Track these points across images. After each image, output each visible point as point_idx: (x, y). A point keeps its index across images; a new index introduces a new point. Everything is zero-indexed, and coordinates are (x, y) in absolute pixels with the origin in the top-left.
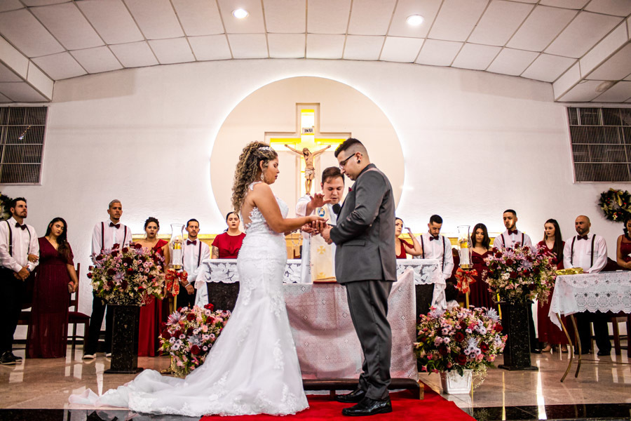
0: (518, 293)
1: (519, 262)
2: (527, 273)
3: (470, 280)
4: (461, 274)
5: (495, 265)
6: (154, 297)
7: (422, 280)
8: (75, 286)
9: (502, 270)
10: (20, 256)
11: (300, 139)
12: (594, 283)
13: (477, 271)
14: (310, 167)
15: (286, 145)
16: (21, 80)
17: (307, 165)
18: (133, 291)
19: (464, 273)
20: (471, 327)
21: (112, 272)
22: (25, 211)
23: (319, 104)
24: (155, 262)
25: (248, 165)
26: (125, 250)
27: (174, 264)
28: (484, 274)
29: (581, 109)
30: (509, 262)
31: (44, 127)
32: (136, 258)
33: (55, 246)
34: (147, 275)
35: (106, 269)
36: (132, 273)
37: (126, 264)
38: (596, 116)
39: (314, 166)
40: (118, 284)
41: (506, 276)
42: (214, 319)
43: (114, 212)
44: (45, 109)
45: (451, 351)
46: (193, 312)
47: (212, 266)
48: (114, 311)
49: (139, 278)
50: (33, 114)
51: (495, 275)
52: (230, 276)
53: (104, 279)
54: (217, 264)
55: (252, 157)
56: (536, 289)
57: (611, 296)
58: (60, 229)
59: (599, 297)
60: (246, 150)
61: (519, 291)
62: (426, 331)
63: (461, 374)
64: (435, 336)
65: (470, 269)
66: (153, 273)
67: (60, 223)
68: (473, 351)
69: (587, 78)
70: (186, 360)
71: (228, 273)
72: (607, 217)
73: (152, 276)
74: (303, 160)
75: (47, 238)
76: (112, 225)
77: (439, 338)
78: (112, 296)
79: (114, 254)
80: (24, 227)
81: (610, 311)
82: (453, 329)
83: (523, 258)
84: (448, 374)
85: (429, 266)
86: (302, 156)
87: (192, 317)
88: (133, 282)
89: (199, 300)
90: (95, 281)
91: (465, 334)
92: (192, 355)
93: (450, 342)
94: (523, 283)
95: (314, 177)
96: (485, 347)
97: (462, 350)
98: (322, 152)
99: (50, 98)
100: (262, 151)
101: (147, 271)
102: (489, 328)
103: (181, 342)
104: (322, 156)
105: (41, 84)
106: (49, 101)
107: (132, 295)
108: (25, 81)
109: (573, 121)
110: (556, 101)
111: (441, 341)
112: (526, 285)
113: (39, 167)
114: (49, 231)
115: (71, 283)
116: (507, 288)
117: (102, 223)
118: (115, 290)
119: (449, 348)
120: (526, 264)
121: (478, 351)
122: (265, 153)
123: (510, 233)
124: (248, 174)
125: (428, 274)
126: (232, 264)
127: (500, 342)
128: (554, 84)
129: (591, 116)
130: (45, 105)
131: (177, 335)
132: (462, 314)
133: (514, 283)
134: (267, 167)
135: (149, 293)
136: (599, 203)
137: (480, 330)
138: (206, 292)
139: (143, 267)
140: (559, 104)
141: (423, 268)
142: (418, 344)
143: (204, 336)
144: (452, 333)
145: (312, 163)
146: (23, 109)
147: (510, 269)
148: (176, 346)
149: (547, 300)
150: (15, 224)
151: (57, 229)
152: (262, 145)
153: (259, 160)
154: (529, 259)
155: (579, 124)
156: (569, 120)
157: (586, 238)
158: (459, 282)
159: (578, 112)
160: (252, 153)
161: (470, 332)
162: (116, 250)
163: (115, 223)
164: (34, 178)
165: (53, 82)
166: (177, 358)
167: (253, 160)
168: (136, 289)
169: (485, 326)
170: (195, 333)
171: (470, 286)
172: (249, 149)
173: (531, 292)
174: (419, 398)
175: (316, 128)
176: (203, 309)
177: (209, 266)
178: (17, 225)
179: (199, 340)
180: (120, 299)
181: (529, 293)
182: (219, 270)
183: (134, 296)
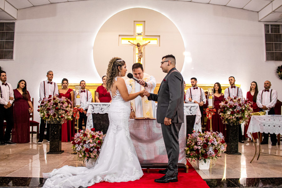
0: (234, 120)
1: (235, 107)
2: (238, 112)
3: (212, 114)
4: (208, 111)
5: (224, 107)
6: (68, 120)
7: (191, 113)
8: (32, 111)
9: (227, 110)
10: (6, 98)
11: (135, 38)
12: (268, 120)
13: (216, 110)
14: (140, 52)
15: (129, 42)
16: (2, 10)
17: (139, 51)
18: (58, 117)
19: (210, 110)
20: (211, 141)
21: (48, 109)
22: (5, 78)
23: (145, 21)
24: (68, 104)
25: (113, 69)
26: (54, 99)
27: (77, 105)
28: (219, 111)
29: (272, 25)
30: (231, 107)
31: (14, 32)
32: (59, 102)
33: (21, 93)
34: (64, 110)
35: (46, 108)
36: (57, 110)
37: (55, 106)
38: (279, 29)
39: (142, 52)
40: (52, 115)
41: (229, 113)
42: (95, 136)
43: (50, 76)
44: (14, 23)
45: (201, 152)
46: (86, 132)
47: (94, 106)
48: (50, 126)
49: (61, 112)
50: (8, 25)
51: (224, 112)
52: (102, 110)
53: (45, 112)
54: (97, 105)
55: (114, 65)
56: (242, 119)
57: (275, 127)
58: (23, 85)
59: (270, 127)
60: (111, 63)
61: (235, 119)
62: (190, 142)
63: (205, 162)
64: (194, 145)
65: (213, 109)
66: (67, 109)
67: (23, 82)
68: (211, 153)
69: (275, 11)
70: (83, 154)
71: (101, 109)
72: (280, 78)
73: (67, 110)
74: (137, 48)
75: (18, 89)
76: (48, 83)
77: (196, 146)
78: (49, 120)
79: (49, 101)
80: (6, 85)
81: (274, 133)
82: (202, 142)
83: (237, 105)
84: (199, 161)
85: (194, 107)
86: (137, 47)
87: (85, 135)
88: (58, 114)
89: (89, 121)
90: (41, 113)
91: (208, 145)
92: (86, 152)
93: (201, 149)
94: (237, 116)
95: (142, 57)
96: (216, 151)
97: (206, 152)
98: (146, 45)
99: (16, 18)
100: (118, 62)
101: (65, 109)
102: (219, 142)
103: (81, 147)
104: (146, 47)
105: (11, 12)
106: (16, 20)
107: (58, 119)
108: (3, 11)
109: (267, 31)
110: (260, 21)
111: (197, 148)
112: (238, 117)
113: (12, 52)
114: (18, 86)
115: (30, 109)
116: (229, 118)
117: (44, 81)
118: (50, 117)
119: (200, 151)
120: (238, 108)
121: (213, 153)
122: (120, 63)
123: (232, 87)
124: (114, 73)
125: (193, 111)
126: (103, 105)
127: (223, 148)
128: (259, 13)
129: (276, 28)
130: (14, 21)
131: (79, 143)
132: (207, 135)
133: (232, 116)
134: (122, 69)
135: (66, 118)
136: (276, 71)
137: (215, 143)
138: (91, 118)
139: (63, 107)
140: (261, 22)
141: (191, 108)
142: (187, 148)
143: (91, 145)
144: (202, 144)
145: (141, 50)
146: (3, 23)
147: (231, 110)
148: (78, 149)
149: (247, 124)
150: (2, 84)
151: (22, 85)
152: (118, 59)
153: (118, 66)
154: (240, 105)
155: (270, 33)
156: (265, 30)
157: (268, 91)
158: (207, 114)
159: (270, 27)
160: (114, 63)
161: (210, 144)
162: (50, 99)
163: (50, 82)
164: (10, 56)
165: (17, 10)
166: (79, 153)
167: (115, 67)
168: (60, 117)
169: (217, 141)
170: (87, 143)
171: (212, 116)
172: (112, 62)
173: (240, 120)
174: (186, 172)
175: (143, 33)
176: (90, 131)
177: (93, 106)
178: (3, 84)
179: (89, 146)
180: (52, 121)
181: (239, 121)
182: (98, 108)
183: (59, 120)
